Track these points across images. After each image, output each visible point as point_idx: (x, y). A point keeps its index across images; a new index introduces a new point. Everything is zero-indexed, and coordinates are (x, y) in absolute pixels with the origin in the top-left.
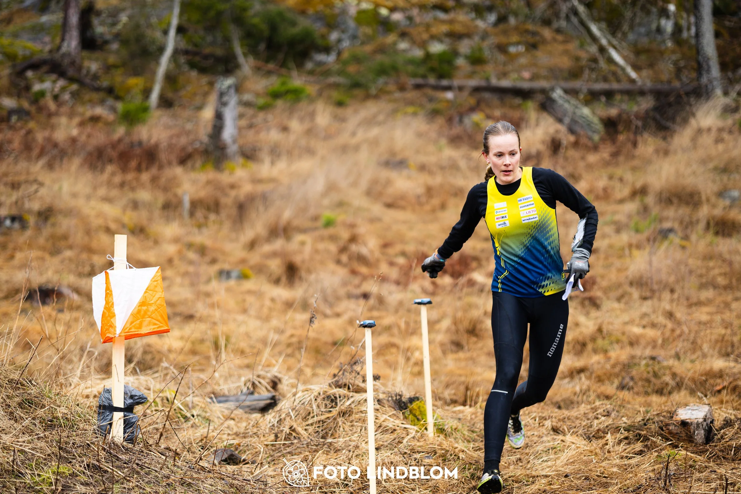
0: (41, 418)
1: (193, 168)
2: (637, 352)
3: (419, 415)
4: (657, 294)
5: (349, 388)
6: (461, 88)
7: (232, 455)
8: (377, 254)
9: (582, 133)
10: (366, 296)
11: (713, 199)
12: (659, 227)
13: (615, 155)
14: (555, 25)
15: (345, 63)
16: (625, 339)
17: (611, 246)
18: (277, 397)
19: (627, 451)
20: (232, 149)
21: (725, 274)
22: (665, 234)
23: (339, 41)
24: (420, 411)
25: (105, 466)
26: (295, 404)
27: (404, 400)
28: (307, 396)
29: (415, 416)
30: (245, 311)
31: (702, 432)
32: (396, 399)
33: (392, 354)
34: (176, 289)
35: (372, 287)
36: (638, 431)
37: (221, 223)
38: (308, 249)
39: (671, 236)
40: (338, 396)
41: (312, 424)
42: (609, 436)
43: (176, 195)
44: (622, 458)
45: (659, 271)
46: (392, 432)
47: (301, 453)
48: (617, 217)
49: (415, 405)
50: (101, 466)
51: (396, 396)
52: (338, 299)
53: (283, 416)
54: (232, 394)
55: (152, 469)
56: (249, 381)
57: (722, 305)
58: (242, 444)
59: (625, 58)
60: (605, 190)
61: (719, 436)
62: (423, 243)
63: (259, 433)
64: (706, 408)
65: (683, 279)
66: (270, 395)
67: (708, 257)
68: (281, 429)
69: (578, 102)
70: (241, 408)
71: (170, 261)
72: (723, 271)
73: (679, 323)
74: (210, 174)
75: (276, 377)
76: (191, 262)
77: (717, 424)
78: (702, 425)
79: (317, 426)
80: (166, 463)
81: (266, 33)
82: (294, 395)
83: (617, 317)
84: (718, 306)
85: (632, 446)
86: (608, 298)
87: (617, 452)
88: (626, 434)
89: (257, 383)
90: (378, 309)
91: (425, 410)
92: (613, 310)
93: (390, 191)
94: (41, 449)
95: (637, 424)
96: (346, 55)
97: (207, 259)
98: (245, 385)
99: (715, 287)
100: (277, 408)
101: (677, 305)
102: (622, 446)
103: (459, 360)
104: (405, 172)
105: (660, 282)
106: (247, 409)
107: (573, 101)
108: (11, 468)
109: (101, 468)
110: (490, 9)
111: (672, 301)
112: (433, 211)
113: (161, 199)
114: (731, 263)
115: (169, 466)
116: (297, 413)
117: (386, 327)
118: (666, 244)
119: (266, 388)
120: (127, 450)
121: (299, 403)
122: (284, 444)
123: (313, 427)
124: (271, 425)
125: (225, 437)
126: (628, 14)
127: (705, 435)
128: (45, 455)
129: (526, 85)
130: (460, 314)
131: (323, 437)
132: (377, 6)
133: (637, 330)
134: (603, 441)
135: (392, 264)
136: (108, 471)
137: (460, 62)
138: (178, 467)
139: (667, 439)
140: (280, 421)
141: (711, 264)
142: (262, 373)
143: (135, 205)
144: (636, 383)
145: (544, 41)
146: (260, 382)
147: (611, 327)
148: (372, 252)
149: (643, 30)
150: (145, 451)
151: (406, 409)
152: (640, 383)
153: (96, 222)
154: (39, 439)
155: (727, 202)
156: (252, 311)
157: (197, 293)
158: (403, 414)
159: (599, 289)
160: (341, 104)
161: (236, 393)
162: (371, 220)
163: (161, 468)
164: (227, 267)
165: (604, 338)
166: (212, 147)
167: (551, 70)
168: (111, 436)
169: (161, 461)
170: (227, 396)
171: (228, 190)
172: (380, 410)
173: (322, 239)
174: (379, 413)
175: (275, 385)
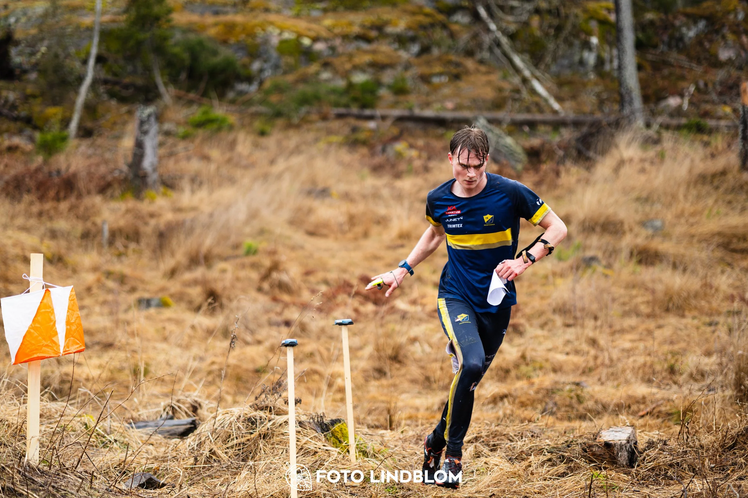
1: (112, 197)
2: (561, 378)
3: (341, 437)
4: (580, 321)
5: (270, 411)
6: (384, 118)
7: (151, 479)
8: (298, 281)
9: (505, 162)
10: (288, 324)
11: (636, 229)
12: (581, 254)
13: (538, 184)
14: (478, 56)
15: (268, 93)
16: (548, 366)
17: (534, 275)
18: (197, 422)
19: (550, 473)
20: (153, 177)
21: (648, 302)
22: (589, 262)
23: (261, 71)
24: (342, 434)
25: (20, 489)
26: (215, 427)
27: (325, 422)
28: (227, 418)
29: (337, 438)
30: (165, 339)
31: (626, 453)
32: (318, 421)
33: (314, 381)
34: (95, 317)
35: (294, 315)
36: (561, 453)
37: (141, 252)
38: (229, 277)
39: (594, 264)
40: (258, 418)
41: (232, 447)
42: (532, 458)
43: (94, 224)
44: (545, 480)
45: (581, 298)
46: (313, 455)
47: (221, 476)
49: (336, 427)
50: (16, 489)
51: (318, 418)
52: (260, 326)
53: (203, 439)
54: (151, 419)
55: (68, 492)
56: (169, 405)
57: (645, 333)
58: (161, 468)
59: (548, 89)
61: (642, 457)
62: (345, 271)
63: (178, 456)
64: (630, 430)
65: (606, 307)
66: (190, 420)
67: (631, 286)
68: (201, 452)
69: (501, 131)
70: (159, 433)
71: (89, 289)
72: (645, 299)
73: (602, 350)
74: (131, 203)
75: (196, 402)
76: (110, 291)
77: (641, 447)
78: (626, 447)
79: (237, 449)
80: (83, 485)
81: (188, 62)
82: (215, 418)
83: (540, 343)
84: (641, 334)
85: (556, 468)
86: (531, 325)
87: (540, 474)
88: (549, 456)
89: (177, 408)
90: (300, 337)
91: (347, 433)
92: (536, 337)
93: (313, 219)
95: (560, 446)
96: (268, 84)
97: (127, 287)
98: (164, 410)
99: (638, 314)
100: (197, 432)
101: (601, 332)
102: (545, 468)
103: (382, 386)
104: (327, 201)
105: (583, 310)
106: (166, 434)
107: (497, 131)
109: (16, 491)
110: (413, 39)
111: (596, 328)
112: (356, 239)
113: (80, 228)
114: (653, 292)
115: (86, 489)
116: (217, 436)
117: (307, 354)
118: (589, 271)
119: (186, 413)
120: (41, 473)
121: (219, 426)
122: (204, 468)
123: (234, 450)
124: (190, 448)
125: (143, 461)
126: (551, 46)
127: (628, 457)
129: (449, 115)
130: (382, 341)
131: (243, 460)
132: (300, 36)
133: (560, 357)
134: (526, 463)
135: (313, 292)
136: (23, 494)
137: (383, 92)
138: (95, 489)
139: (591, 461)
140: (200, 445)
141: (634, 292)
142: (182, 398)
143: (53, 235)
144: (559, 409)
145: (467, 72)
146: (179, 407)
147: (534, 354)
148: (293, 280)
149: (566, 62)
150: (61, 474)
151: (328, 431)
152: (563, 409)
153: (13, 251)
155: (650, 232)
156: (172, 339)
157: (117, 323)
158: (325, 436)
159: (522, 316)
160: (262, 133)
161: (155, 418)
162: (293, 248)
163: (78, 492)
164: (146, 295)
165: (527, 365)
166: (131, 176)
167: (474, 101)
168: (26, 458)
169: (77, 484)
170: (146, 422)
171: (147, 219)
172: (301, 432)
173: (243, 267)
174: (301, 436)
175: (195, 410)
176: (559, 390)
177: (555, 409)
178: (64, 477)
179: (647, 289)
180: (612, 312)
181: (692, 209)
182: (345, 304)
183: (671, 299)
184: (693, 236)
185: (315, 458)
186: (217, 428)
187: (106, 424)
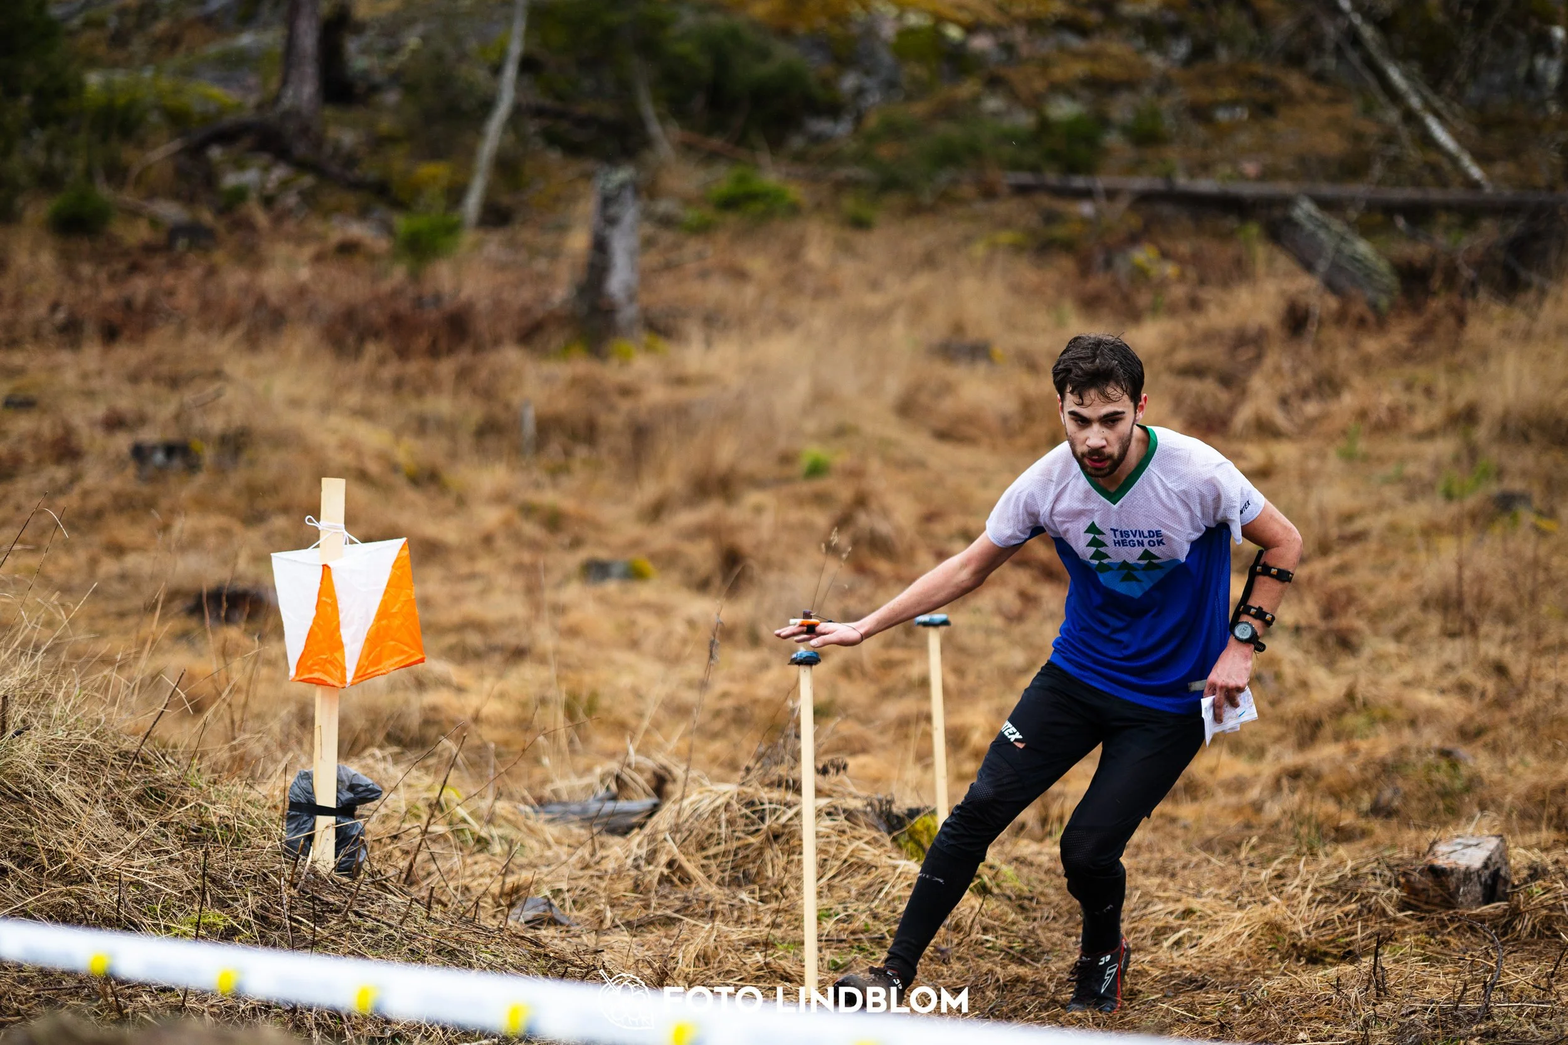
0: (178, 823)
1: (545, 354)
5: (790, 787)
6: (1111, 194)
8: (910, 534)
9: (1353, 292)
12: (1494, 488)
13: (1419, 337)
14: (1313, 65)
15: (872, 139)
16: (1399, 714)
17: (1393, 528)
20: (628, 313)
22: (1506, 503)
23: (860, 92)
28: (707, 801)
29: (918, 842)
30: (634, 644)
31: (1477, 887)
32: (882, 812)
34: (497, 597)
37: (596, 466)
38: (767, 521)
39: (1518, 508)
40: (767, 802)
41: (715, 856)
43: (507, 406)
45: (1481, 578)
46: (865, 873)
48: (1411, 469)
49: (919, 823)
51: (881, 804)
54: (576, 799)
55: (384, 923)
56: (611, 773)
59: (1459, 137)
60: (1393, 411)
65: (1534, 598)
66: (647, 802)
68: (652, 867)
69: (1345, 227)
71: (487, 540)
74: (580, 366)
75: (664, 768)
76: (529, 544)
78: (1479, 876)
79: (724, 859)
80: (413, 914)
81: (707, 74)
82: (683, 798)
83: (1391, 670)
86: (1376, 633)
89: (627, 779)
92: (1383, 657)
94: (174, 881)
96: (872, 121)
97: (565, 537)
98: (602, 781)
101: (1516, 651)
104: (982, 367)
105: (1482, 602)
107: (1337, 226)
108: (115, 915)
110: (1177, 30)
111: (1504, 642)
113: (475, 412)
115: (418, 919)
116: (686, 834)
118: (1504, 523)
119: (643, 790)
120: (338, 887)
121: (691, 816)
123: (717, 860)
126: (1467, 45)
127: (1482, 890)
128: (181, 892)
129: (1248, 190)
132: (940, 20)
133: (1425, 698)
137: (1113, 139)
138: (436, 921)
143: (422, 426)
145: (1290, 99)
146: (632, 778)
147: (1373, 691)
148: (899, 530)
149: (1497, 79)
151: (901, 829)
154: (171, 861)
156: (649, 644)
157: (537, 607)
158: (894, 840)
159: (1359, 614)
160: (860, 224)
161: (584, 797)
162: (903, 465)
163: (401, 923)
164: (602, 554)
165: (1357, 712)
166: (584, 309)
167: (1302, 160)
168: (309, 860)
169: (403, 910)
170: (564, 804)
171: (616, 399)
172: (848, 830)
173: (800, 501)
174: (845, 837)
175: (660, 784)
176: (1406, 764)
177: (1396, 803)
178: (379, 897)
180: (1544, 609)
185: (869, 879)
186: (687, 821)
187: (484, 805)
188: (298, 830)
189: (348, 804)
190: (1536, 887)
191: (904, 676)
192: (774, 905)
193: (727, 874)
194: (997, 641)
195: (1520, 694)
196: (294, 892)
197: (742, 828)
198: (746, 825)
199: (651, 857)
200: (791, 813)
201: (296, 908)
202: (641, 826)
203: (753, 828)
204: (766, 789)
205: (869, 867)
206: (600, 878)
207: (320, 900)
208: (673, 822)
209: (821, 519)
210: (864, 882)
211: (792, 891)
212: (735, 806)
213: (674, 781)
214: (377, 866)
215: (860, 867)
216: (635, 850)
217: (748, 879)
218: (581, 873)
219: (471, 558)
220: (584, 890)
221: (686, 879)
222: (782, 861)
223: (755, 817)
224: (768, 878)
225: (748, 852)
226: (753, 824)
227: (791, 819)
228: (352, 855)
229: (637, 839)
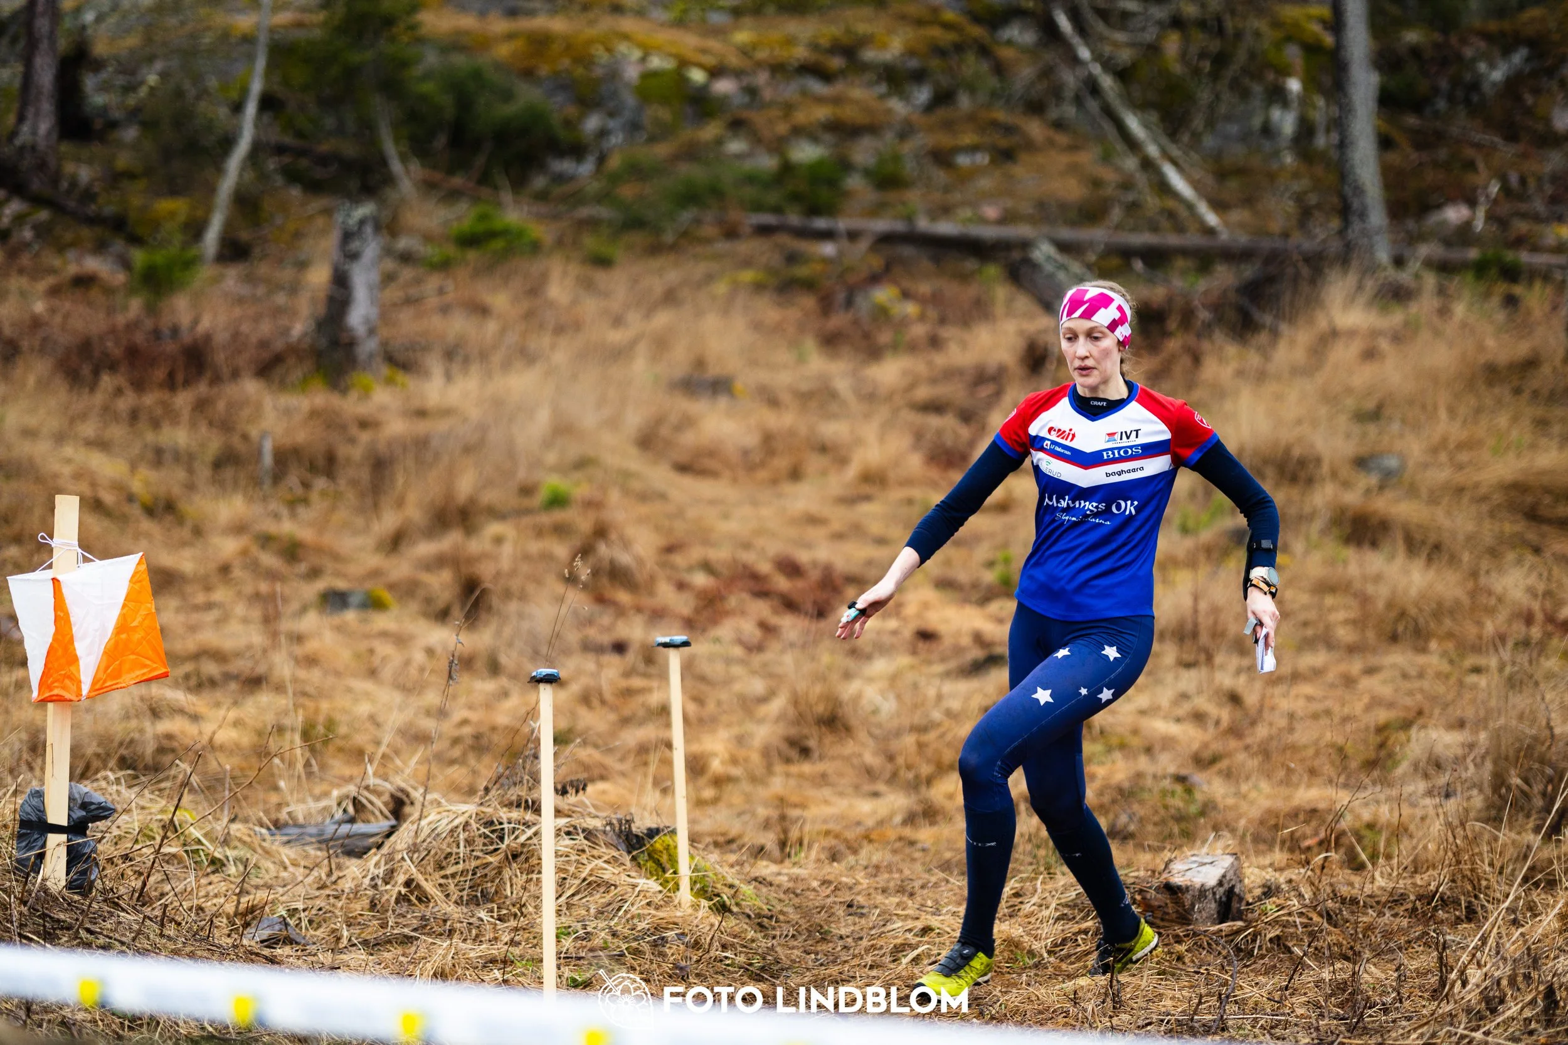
1: (283, 386)
3: (665, 861)
5: (527, 807)
6: (853, 236)
8: (650, 564)
10: (620, 648)
11: (1345, 472)
12: (1228, 523)
14: (1053, 113)
15: (615, 179)
16: (1135, 742)
20: (368, 346)
21: (1353, 622)
23: (603, 133)
24: (670, 855)
27: (635, 831)
29: (659, 864)
30: (373, 673)
31: (1212, 905)
32: (621, 830)
34: (234, 627)
35: (635, 631)
37: (338, 496)
38: (507, 549)
40: (506, 821)
41: (453, 876)
43: (245, 437)
45: (1215, 610)
49: (658, 842)
51: (620, 821)
52: (567, 652)
54: (313, 822)
55: (116, 940)
56: (347, 797)
57: (1339, 683)
59: (1195, 184)
62: (747, 546)
64: (1228, 861)
66: (385, 824)
67: (1325, 588)
69: (1084, 267)
71: (225, 570)
72: (1352, 615)
74: (320, 398)
75: (402, 790)
76: (267, 574)
77: (1249, 890)
78: (1214, 894)
80: (146, 931)
81: (450, 113)
84: (1332, 686)
89: (364, 801)
90: (641, 675)
91: (675, 853)
96: (615, 162)
97: (303, 567)
98: (339, 804)
99: (1331, 645)
101: (1252, 680)
103: (800, 777)
104: (723, 402)
105: (1217, 634)
107: (1075, 268)
110: (919, 76)
111: (1239, 672)
112: (774, 482)
113: (215, 444)
114: (1365, 600)
115: (151, 936)
119: (381, 812)
120: (69, 904)
126: (1204, 96)
129: (988, 233)
130: (802, 686)
132: (684, 63)
133: (1161, 727)
135: (681, 586)
137: (855, 182)
138: (169, 938)
141: (1329, 600)
142: (374, 782)
143: (158, 457)
145: (1030, 146)
146: (369, 801)
148: (640, 561)
149: (1233, 129)
150: (107, 909)
151: (641, 849)
155: (1373, 480)
156: (387, 673)
157: (275, 635)
158: (634, 859)
160: (603, 262)
161: (320, 819)
162: (644, 497)
163: (134, 939)
164: (341, 585)
166: (323, 342)
167: (1041, 204)
168: (40, 877)
169: (136, 927)
170: (302, 826)
171: (354, 431)
172: (587, 849)
173: (539, 532)
174: (584, 856)
175: (398, 807)
176: (1142, 789)
177: (1132, 828)
178: (111, 914)
179: (1355, 595)
181: (1464, 435)
182: (743, 613)
183: (1403, 614)
184: (1460, 490)
185: (608, 898)
186: (424, 841)
187: (219, 827)
188: (29, 848)
189: (81, 822)
190: (1270, 905)
191: (643, 705)
192: (513, 923)
193: (465, 893)
194: (737, 670)
195: (1253, 723)
196: (25, 909)
197: (481, 847)
198: (485, 845)
199: (389, 876)
200: (530, 832)
201: (26, 925)
202: (379, 846)
203: (492, 848)
204: (505, 809)
205: (609, 886)
206: (336, 897)
207: (51, 917)
208: (410, 842)
209: (561, 550)
210: (603, 900)
211: (531, 909)
212: (474, 826)
213: (412, 803)
214: (109, 884)
215: (599, 885)
216: (372, 869)
217: (486, 897)
218: (317, 893)
219: (208, 588)
220: (320, 909)
221: (424, 898)
222: (521, 880)
223: (493, 836)
224: (506, 897)
225: (486, 871)
226: (492, 843)
227: (530, 838)
228: (84, 873)
229: (376, 859)
